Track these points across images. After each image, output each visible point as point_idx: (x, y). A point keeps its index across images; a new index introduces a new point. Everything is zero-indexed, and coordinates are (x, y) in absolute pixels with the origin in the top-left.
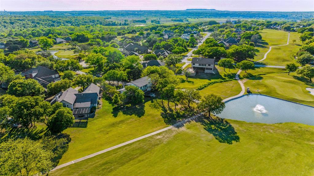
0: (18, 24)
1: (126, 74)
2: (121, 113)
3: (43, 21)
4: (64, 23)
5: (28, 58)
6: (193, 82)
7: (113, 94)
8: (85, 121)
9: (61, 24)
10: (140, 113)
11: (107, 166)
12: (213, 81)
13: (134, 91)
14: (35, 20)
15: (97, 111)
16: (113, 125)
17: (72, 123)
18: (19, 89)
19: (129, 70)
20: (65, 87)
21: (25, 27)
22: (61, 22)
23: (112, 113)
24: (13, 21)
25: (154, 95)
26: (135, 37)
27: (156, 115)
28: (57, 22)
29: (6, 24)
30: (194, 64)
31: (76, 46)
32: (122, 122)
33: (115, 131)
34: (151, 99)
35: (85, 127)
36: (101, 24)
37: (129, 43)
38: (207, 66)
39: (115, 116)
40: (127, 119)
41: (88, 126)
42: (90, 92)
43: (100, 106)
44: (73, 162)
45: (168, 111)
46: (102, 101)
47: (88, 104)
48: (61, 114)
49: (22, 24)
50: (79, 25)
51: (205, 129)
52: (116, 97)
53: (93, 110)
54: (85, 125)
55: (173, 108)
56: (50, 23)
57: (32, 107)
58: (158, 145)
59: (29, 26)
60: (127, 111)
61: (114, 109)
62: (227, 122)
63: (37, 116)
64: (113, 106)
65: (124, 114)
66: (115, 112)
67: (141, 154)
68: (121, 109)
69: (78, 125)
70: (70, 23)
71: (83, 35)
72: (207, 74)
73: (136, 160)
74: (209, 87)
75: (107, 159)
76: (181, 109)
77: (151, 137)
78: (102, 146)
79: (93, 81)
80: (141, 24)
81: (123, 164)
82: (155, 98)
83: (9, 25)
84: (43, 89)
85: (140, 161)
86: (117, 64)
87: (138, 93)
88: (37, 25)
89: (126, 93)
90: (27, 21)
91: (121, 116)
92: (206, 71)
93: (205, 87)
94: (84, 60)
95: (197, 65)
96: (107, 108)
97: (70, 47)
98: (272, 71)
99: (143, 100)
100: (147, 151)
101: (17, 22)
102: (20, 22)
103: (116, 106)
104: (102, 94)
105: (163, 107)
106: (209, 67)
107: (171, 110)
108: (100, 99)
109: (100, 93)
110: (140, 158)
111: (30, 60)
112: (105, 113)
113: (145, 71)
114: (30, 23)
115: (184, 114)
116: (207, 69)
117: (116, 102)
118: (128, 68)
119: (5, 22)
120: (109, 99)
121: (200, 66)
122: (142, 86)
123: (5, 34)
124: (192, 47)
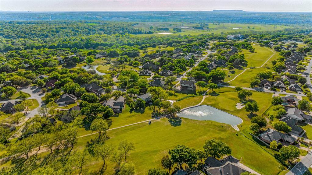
0: (62, 33)
1: (139, 91)
2: (133, 112)
3: (81, 29)
4: (98, 31)
5: (85, 76)
6: (177, 96)
7: (131, 102)
8: (118, 114)
9: (95, 32)
10: (142, 112)
11: (125, 131)
12: (189, 95)
13: (141, 101)
14: (74, 28)
15: (123, 110)
16: (130, 117)
17: (113, 115)
18: (88, 98)
19: (141, 88)
20: (108, 97)
21: (67, 36)
22: (96, 30)
23: (130, 111)
24: (58, 30)
25: (151, 103)
26: (153, 54)
27: (149, 114)
28: (92, 30)
29: (53, 33)
30: (181, 84)
31: (110, 61)
32: (133, 116)
33: (130, 119)
34: (150, 105)
35: (118, 117)
36: (129, 32)
37: (147, 62)
38: (189, 86)
39: (131, 113)
40: (136, 115)
41: (119, 116)
42: (120, 101)
43: (124, 108)
44: (114, 129)
45: (156, 112)
46: (125, 105)
47: (119, 107)
48: (109, 111)
49: (65, 32)
50: (110, 33)
51: (169, 121)
52: (132, 104)
53: (121, 110)
54: (118, 116)
55: (159, 110)
56: (86, 31)
57: (98, 108)
58: (146, 125)
59: (70, 34)
60: (137, 111)
61: (130, 110)
62: (180, 118)
63: (100, 111)
64: (130, 108)
65: (135, 112)
66: (131, 111)
67: (138, 128)
68: (134, 110)
69: (115, 116)
70: (103, 31)
71: (115, 51)
72: (188, 90)
73: (136, 130)
74: (185, 99)
75: (126, 129)
76: (162, 111)
77: (144, 122)
78: (124, 124)
79: (121, 94)
80: (164, 32)
81: (131, 130)
82: (152, 105)
83: (56, 34)
84: (98, 98)
85: (137, 130)
86: (135, 84)
87: (142, 102)
88: (76, 33)
89: (137, 102)
90: (68, 28)
91: (133, 113)
92: (188, 89)
93: (182, 99)
94: (116, 76)
95: (183, 85)
96: (127, 109)
97: (106, 61)
98: (229, 90)
99: (145, 106)
100: (141, 127)
101: (61, 31)
102: (64, 30)
103: (132, 108)
104: (125, 101)
105: (154, 110)
106: (190, 86)
107: (157, 111)
108: (124, 104)
109: (124, 101)
110: (138, 129)
111: (85, 77)
112: (126, 111)
113: (149, 89)
114: (71, 31)
115: (163, 114)
116: (189, 87)
117: (132, 106)
118: (140, 87)
119: (52, 31)
120: (128, 104)
121: (185, 85)
122: (146, 98)
123: (55, 44)
124: (190, 67)
